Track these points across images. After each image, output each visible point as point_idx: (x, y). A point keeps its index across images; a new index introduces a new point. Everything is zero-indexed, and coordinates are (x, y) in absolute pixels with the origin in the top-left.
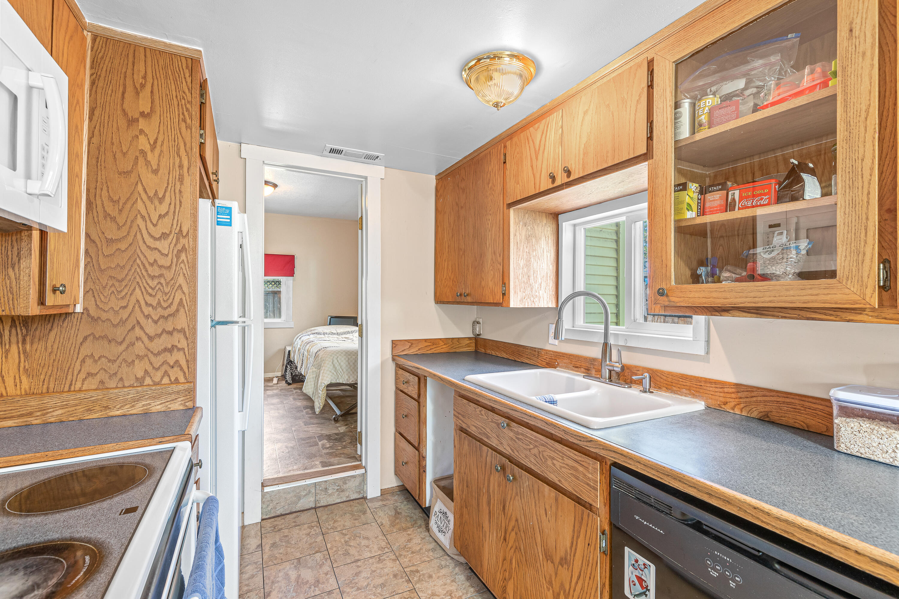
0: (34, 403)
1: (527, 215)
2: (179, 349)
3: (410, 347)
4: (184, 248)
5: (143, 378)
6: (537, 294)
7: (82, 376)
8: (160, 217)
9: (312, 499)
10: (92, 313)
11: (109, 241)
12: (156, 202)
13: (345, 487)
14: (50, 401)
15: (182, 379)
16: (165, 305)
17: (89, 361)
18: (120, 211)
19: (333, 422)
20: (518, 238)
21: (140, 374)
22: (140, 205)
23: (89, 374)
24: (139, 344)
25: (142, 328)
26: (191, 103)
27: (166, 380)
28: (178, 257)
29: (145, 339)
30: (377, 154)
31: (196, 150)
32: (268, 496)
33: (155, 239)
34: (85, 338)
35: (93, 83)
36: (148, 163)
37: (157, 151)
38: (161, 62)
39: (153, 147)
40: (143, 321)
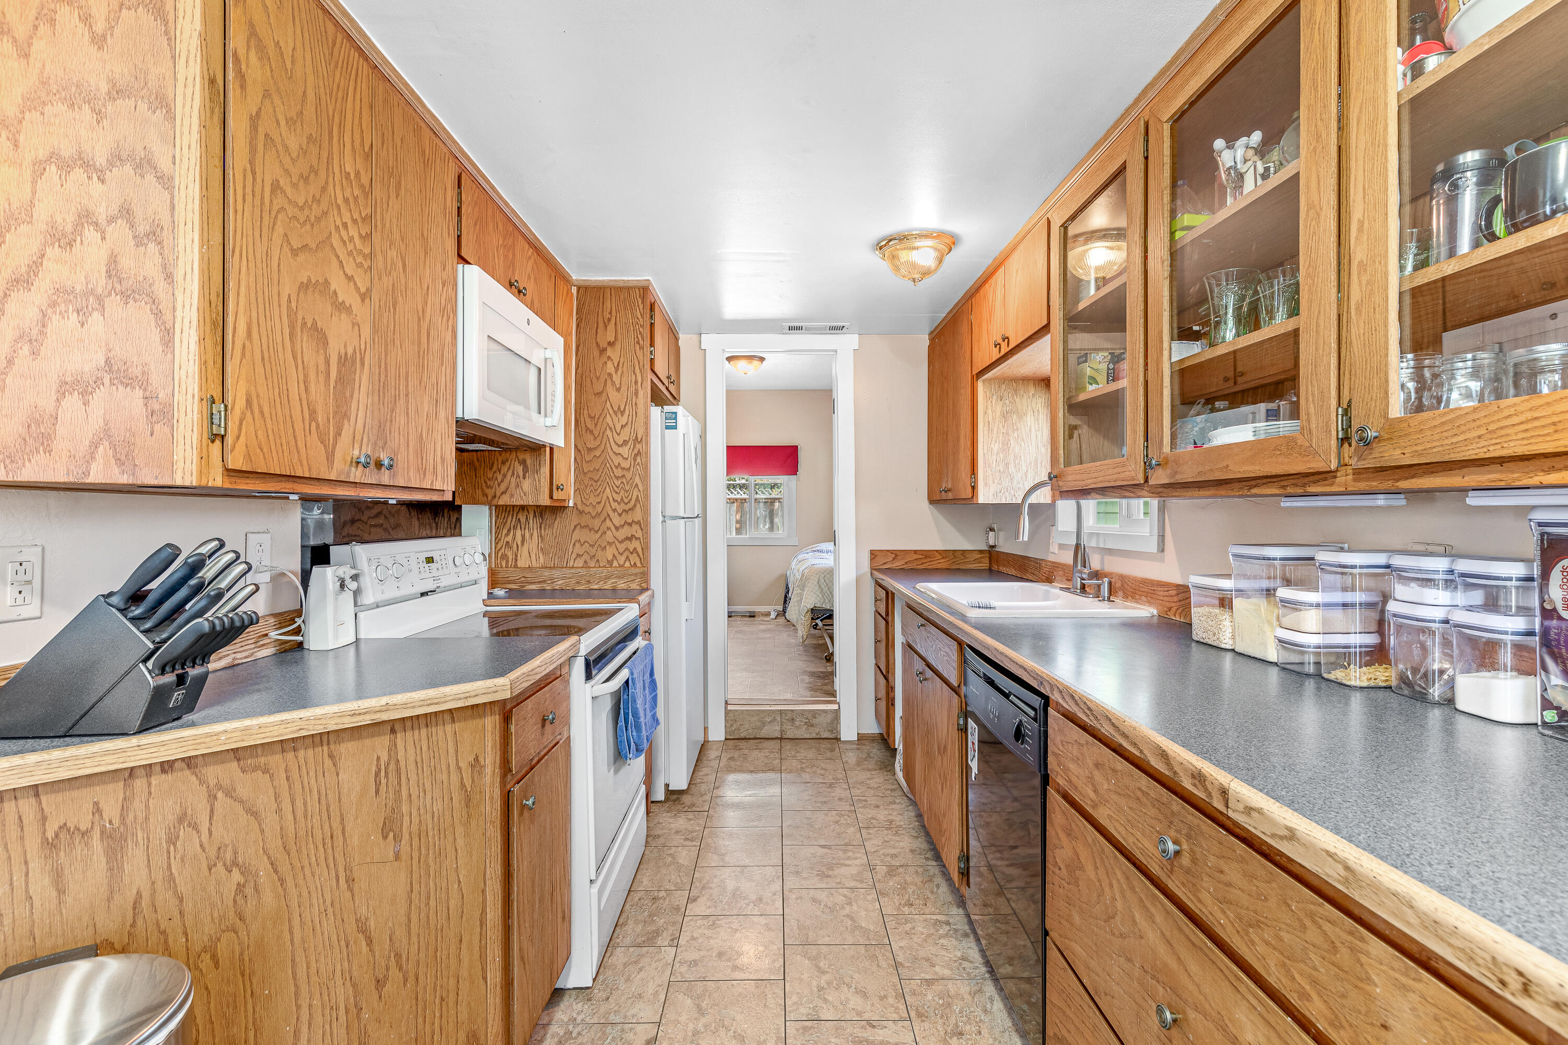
0: (547, 573)
1: (1003, 387)
2: (637, 539)
3: (894, 559)
4: (639, 452)
5: (612, 561)
6: (1020, 485)
7: (574, 556)
8: (623, 427)
9: (778, 728)
10: (579, 507)
11: (590, 450)
12: (619, 415)
13: (814, 721)
14: (557, 573)
15: (639, 564)
16: (626, 501)
17: (578, 545)
18: (596, 425)
19: (824, 661)
20: (990, 416)
21: (610, 558)
22: (608, 419)
23: (579, 556)
24: (609, 533)
25: (611, 520)
26: (642, 326)
27: (627, 564)
28: (635, 460)
29: (613, 529)
30: (842, 324)
31: (648, 366)
32: (731, 715)
33: (619, 446)
34: (575, 527)
35: (578, 326)
36: (613, 383)
37: (619, 372)
38: (622, 297)
39: (617, 369)
40: (611, 514)
